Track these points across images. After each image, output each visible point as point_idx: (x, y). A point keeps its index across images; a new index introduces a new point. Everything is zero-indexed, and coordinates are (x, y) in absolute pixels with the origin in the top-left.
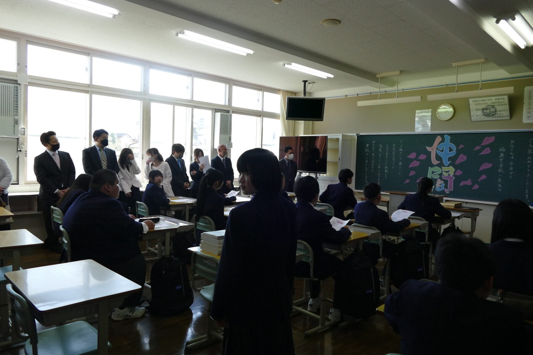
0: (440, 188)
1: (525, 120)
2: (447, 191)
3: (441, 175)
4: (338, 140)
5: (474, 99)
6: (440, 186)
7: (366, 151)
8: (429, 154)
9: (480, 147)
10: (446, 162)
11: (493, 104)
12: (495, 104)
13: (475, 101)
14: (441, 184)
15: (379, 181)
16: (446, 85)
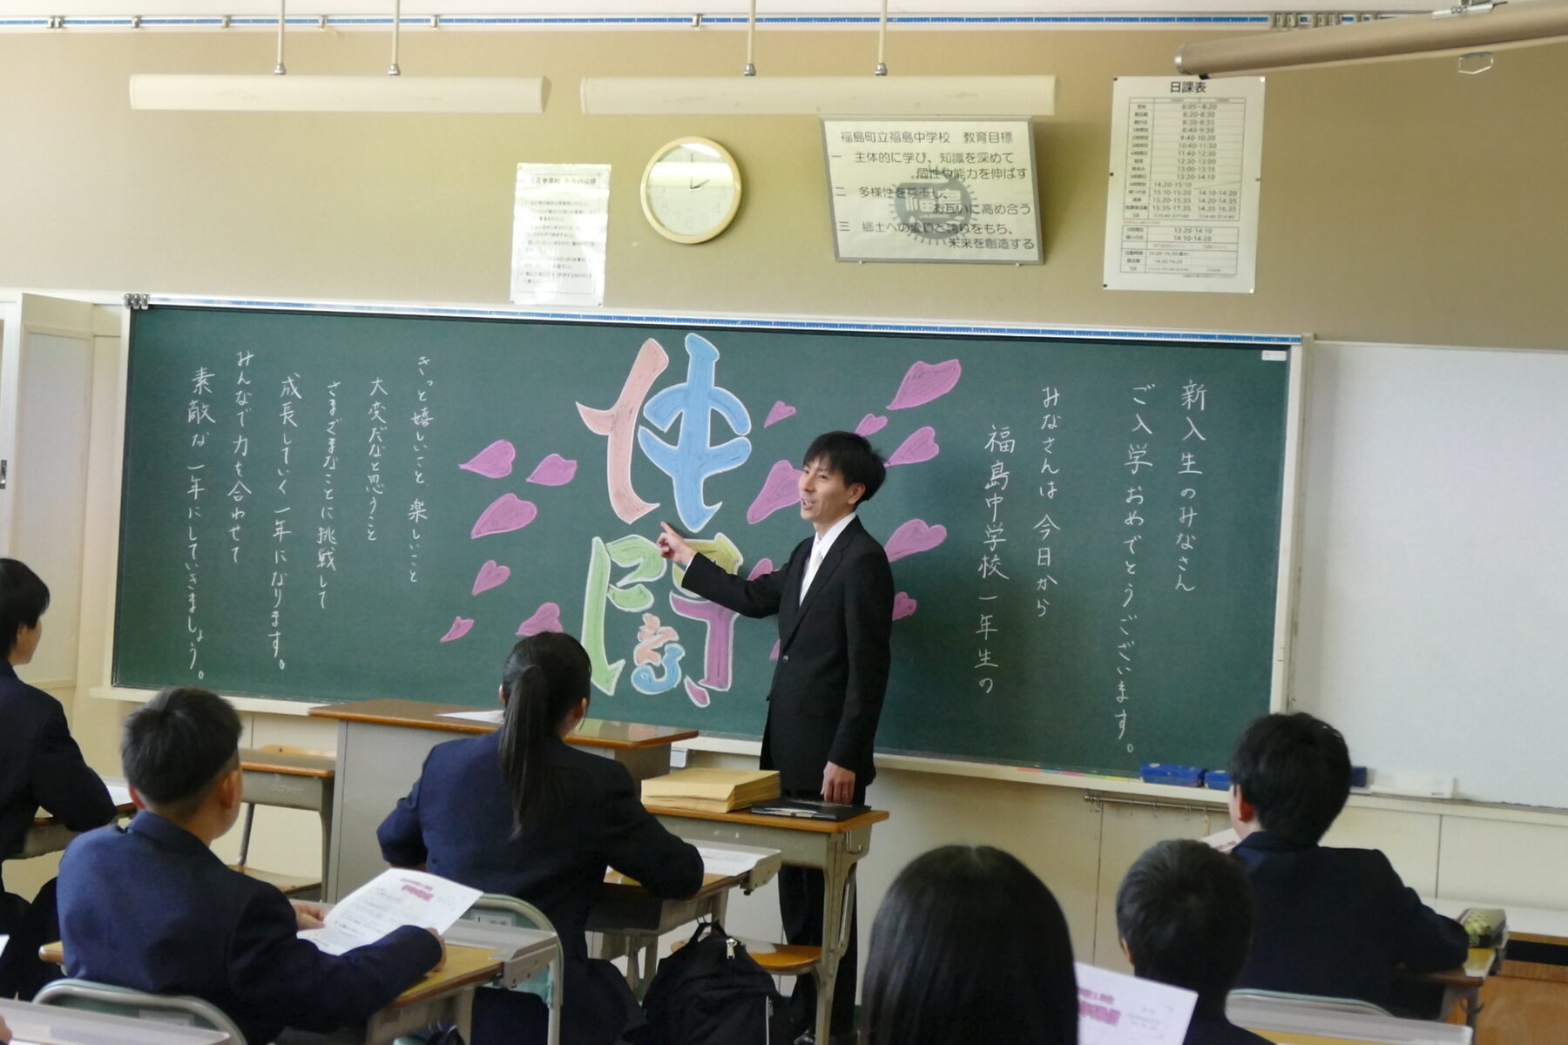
0: (659, 672)
1: (1116, 276)
2: (698, 694)
3: (662, 588)
5: (851, 127)
6: (658, 661)
7: (191, 417)
8: (592, 451)
9: (884, 420)
10: (693, 507)
11: (952, 167)
12: (966, 166)
13: (858, 137)
14: (661, 651)
15: (275, 624)
16: (701, 18)
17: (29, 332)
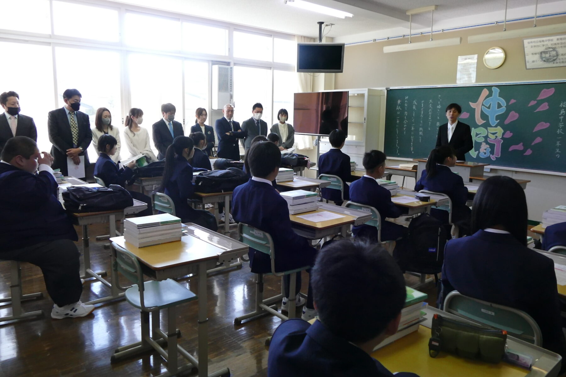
0: (485, 153)
2: (493, 158)
3: (486, 137)
4: (363, 95)
5: (530, 40)
6: (485, 151)
7: (397, 109)
8: (472, 111)
9: (536, 102)
10: (493, 121)
11: (554, 46)
12: (557, 46)
13: (531, 42)
14: (486, 149)
15: (412, 145)
16: (497, 22)
17: (369, 95)
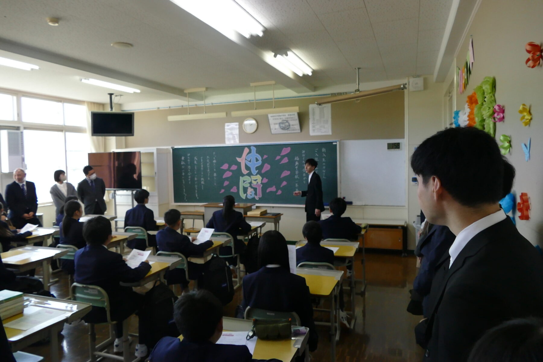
0: (251, 195)
1: (312, 133)
2: (257, 198)
3: (251, 183)
4: (152, 154)
5: (272, 115)
6: (251, 194)
7: (182, 164)
8: (239, 164)
9: (280, 157)
10: (254, 171)
11: (287, 119)
12: (289, 119)
14: (251, 192)
15: (196, 192)
16: (249, 100)
17: (158, 153)
